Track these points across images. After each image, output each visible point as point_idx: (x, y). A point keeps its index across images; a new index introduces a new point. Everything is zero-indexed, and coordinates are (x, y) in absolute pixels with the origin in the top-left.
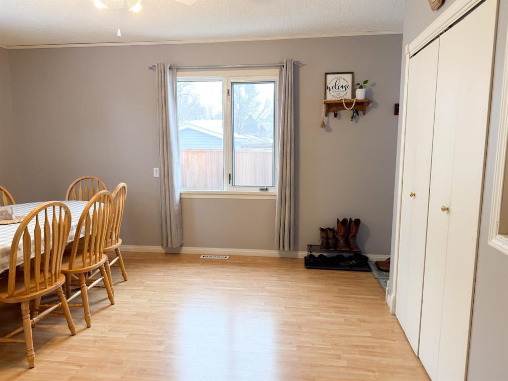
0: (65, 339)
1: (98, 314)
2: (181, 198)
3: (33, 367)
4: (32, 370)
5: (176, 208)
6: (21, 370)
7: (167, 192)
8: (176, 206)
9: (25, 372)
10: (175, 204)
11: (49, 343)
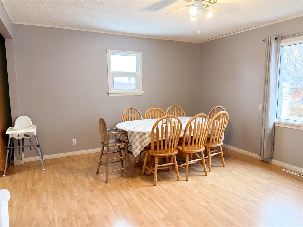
0: (175, 181)
1: (196, 177)
2: (274, 126)
3: (155, 186)
4: (154, 187)
5: (269, 132)
6: (151, 184)
7: (264, 120)
8: (269, 130)
9: (152, 186)
10: (268, 129)
11: (168, 180)
